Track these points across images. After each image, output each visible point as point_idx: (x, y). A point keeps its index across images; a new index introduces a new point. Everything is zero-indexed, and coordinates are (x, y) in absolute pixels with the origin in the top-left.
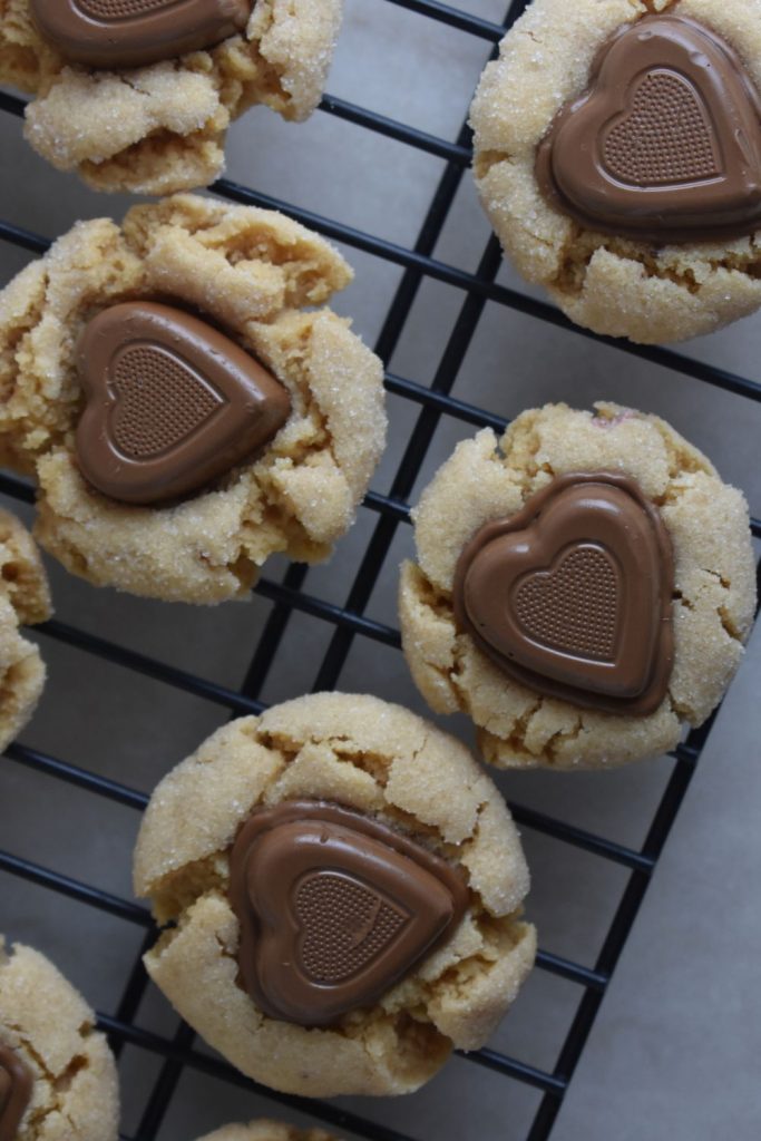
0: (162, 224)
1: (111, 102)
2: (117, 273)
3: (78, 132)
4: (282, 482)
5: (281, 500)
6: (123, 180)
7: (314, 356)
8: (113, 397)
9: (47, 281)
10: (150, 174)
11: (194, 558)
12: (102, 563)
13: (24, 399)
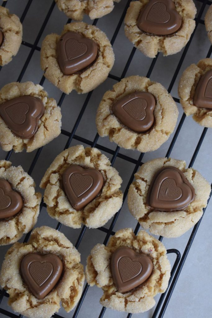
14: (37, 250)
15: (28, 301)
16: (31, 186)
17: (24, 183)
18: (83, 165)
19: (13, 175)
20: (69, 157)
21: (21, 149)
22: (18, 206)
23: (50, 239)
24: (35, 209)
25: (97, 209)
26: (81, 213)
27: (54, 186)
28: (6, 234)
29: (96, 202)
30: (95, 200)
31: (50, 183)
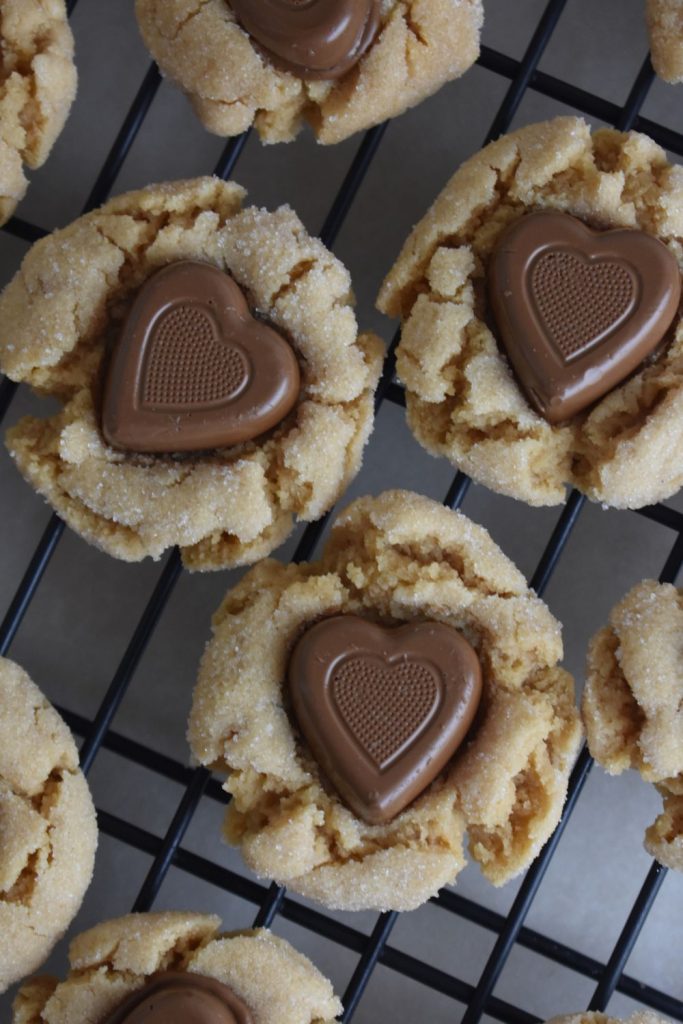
0: (554, 707)
1: (673, 674)
2: (510, 663)
3: (646, 638)
4: (301, 817)
5: (284, 813)
6: (598, 672)
7: (420, 854)
8: (391, 659)
9: (505, 595)
10: (602, 700)
11: (233, 725)
12: (233, 632)
13: (395, 568)
14: (361, 600)
15: (320, 830)
16: (338, 302)
17: (311, 287)
18: (588, 211)
19: (260, 246)
20: (520, 173)
21: (291, 130)
22: (281, 394)
23: (424, 550)
24: (355, 412)
25: (652, 421)
26: (572, 437)
27: (449, 305)
28: (225, 520)
29: (643, 387)
30: (638, 380)
31: (428, 289)
